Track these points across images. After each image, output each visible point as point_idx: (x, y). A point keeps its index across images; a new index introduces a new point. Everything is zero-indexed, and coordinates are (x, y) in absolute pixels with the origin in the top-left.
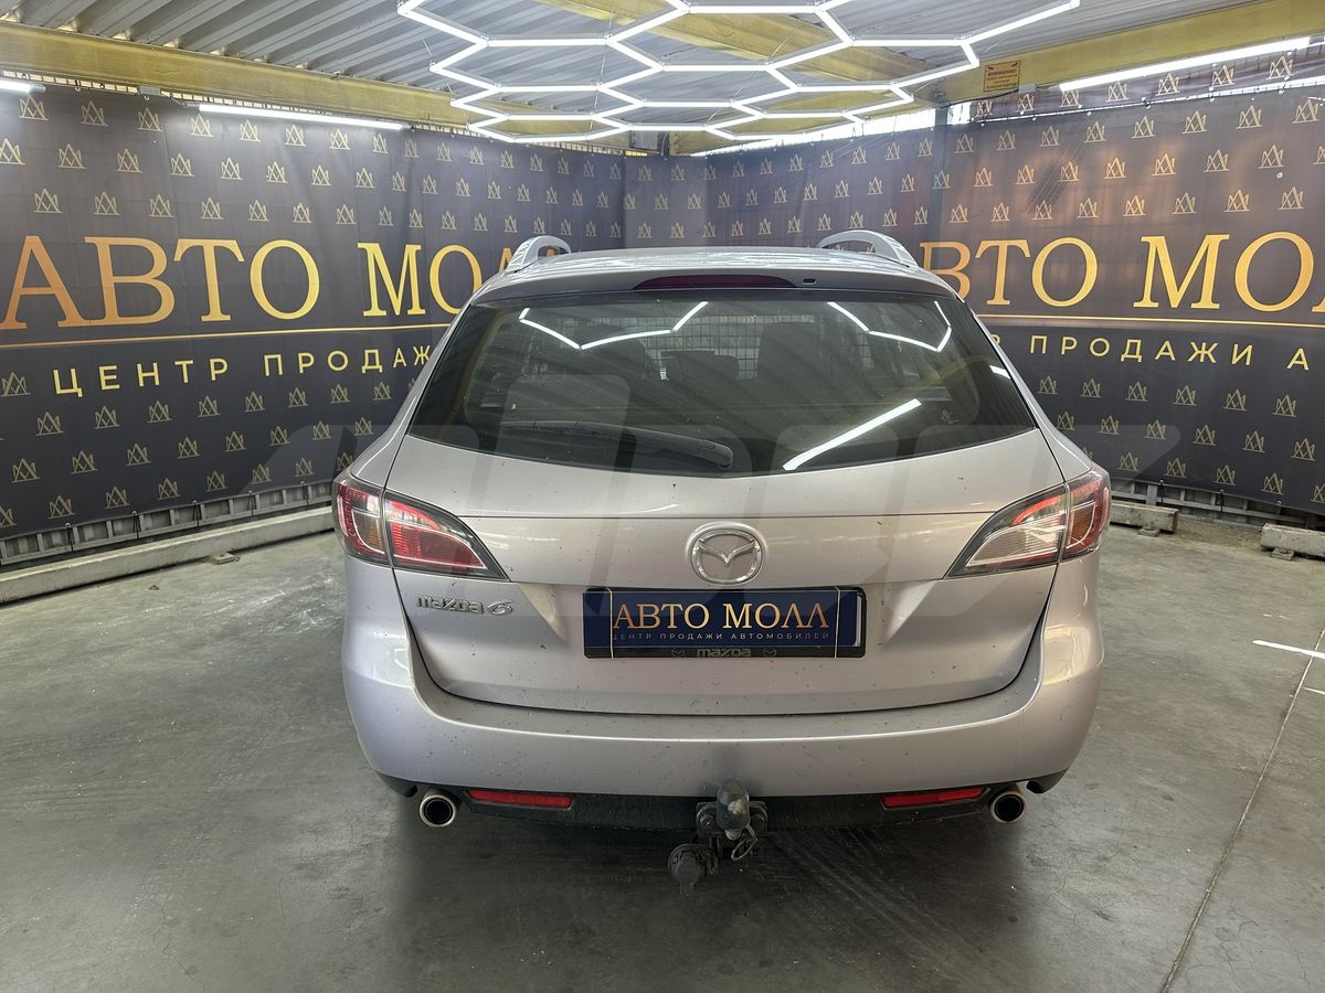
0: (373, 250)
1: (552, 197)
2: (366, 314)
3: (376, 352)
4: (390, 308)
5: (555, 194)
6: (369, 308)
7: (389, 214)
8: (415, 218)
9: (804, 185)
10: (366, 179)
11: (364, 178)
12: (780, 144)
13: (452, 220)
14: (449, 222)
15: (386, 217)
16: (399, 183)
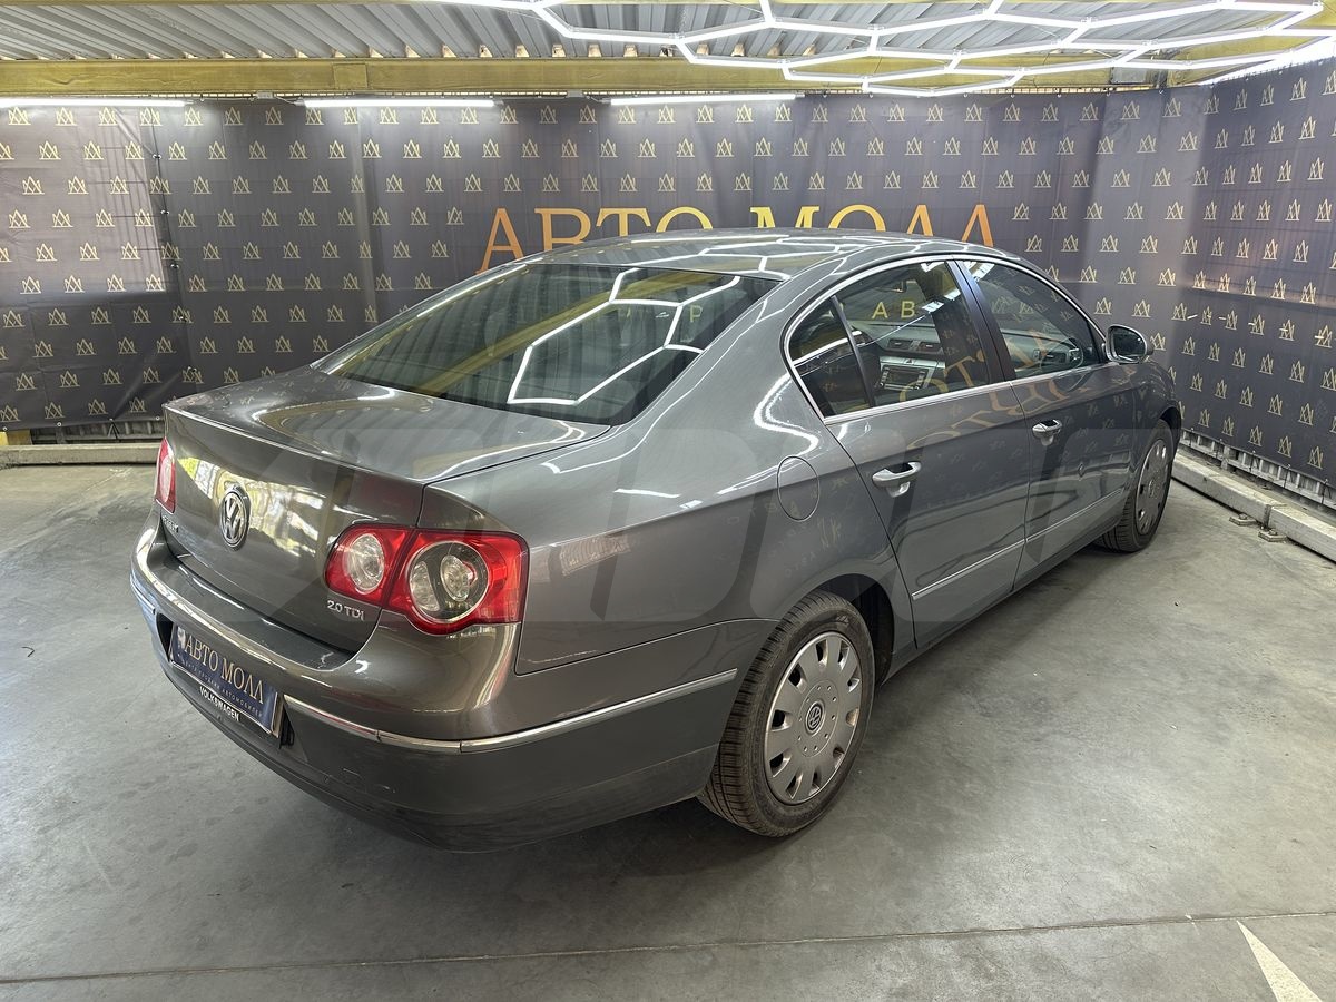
0: (764, 214)
5: (995, 145)
7: (785, 180)
8: (816, 181)
10: (765, 148)
13: (859, 180)
14: (856, 181)
15: (781, 182)
16: (802, 148)
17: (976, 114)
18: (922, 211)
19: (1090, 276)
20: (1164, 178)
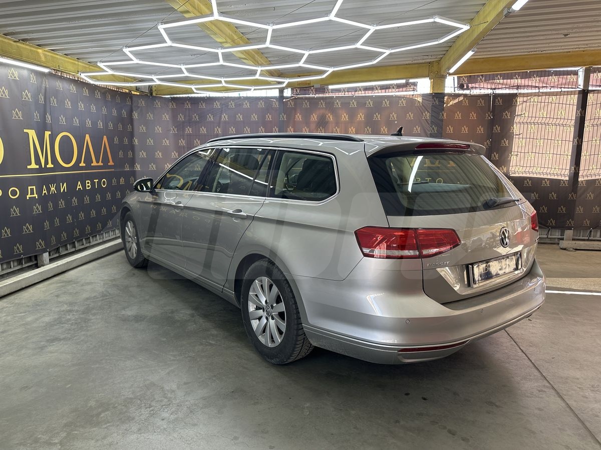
0: (32, 133)
1: (104, 111)
2: (29, 167)
3: (34, 187)
4: (40, 164)
5: (105, 109)
6: (30, 164)
7: (38, 115)
8: (48, 117)
9: (221, 113)
10: (28, 96)
11: (26, 95)
12: (208, 96)
13: (64, 119)
14: (63, 120)
15: (37, 116)
16: (41, 98)
17: (98, 95)
18: (87, 137)
19: (138, 167)
20: (159, 129)
